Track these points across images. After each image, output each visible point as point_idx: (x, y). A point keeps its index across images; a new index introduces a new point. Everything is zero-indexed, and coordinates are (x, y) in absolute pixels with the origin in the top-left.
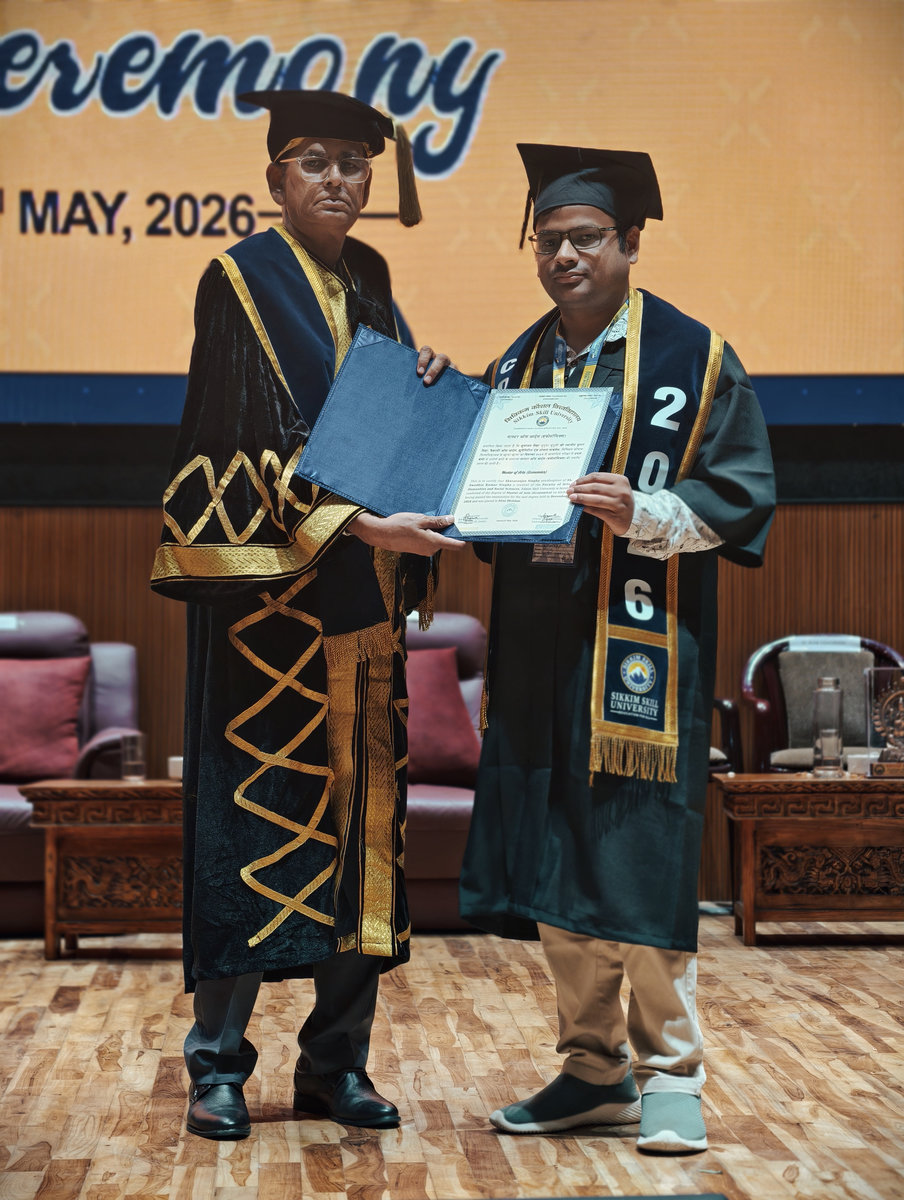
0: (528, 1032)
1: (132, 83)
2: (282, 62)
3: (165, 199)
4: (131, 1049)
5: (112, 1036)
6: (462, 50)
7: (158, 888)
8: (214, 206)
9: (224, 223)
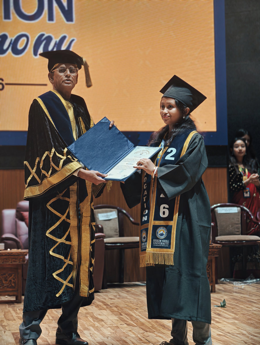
0: (114, 321)
2: (11, 40)
6: (64, 38)
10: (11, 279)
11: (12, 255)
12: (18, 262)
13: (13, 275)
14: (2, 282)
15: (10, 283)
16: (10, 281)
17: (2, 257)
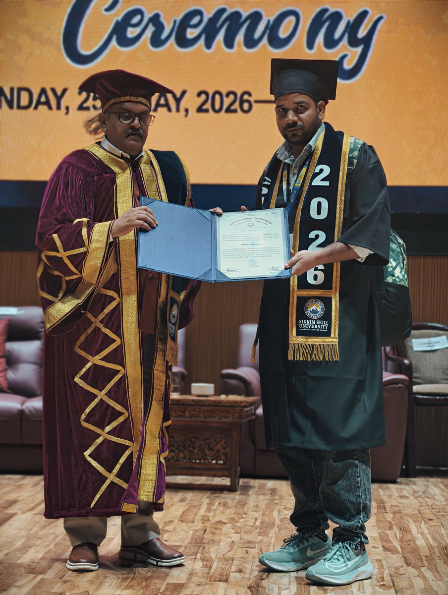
1: (191, 33)
2: (269, 21)
6: (364, 14)
7: (183, 452)
8: (232, 97)
9: (236, 106)
10: (219, 448)
11: (221, 406)
12: (231, 418)
13: (224, 440)
14: (205, 452)
15: (217, 455)
16: (218, 450)
17: (204, 408)
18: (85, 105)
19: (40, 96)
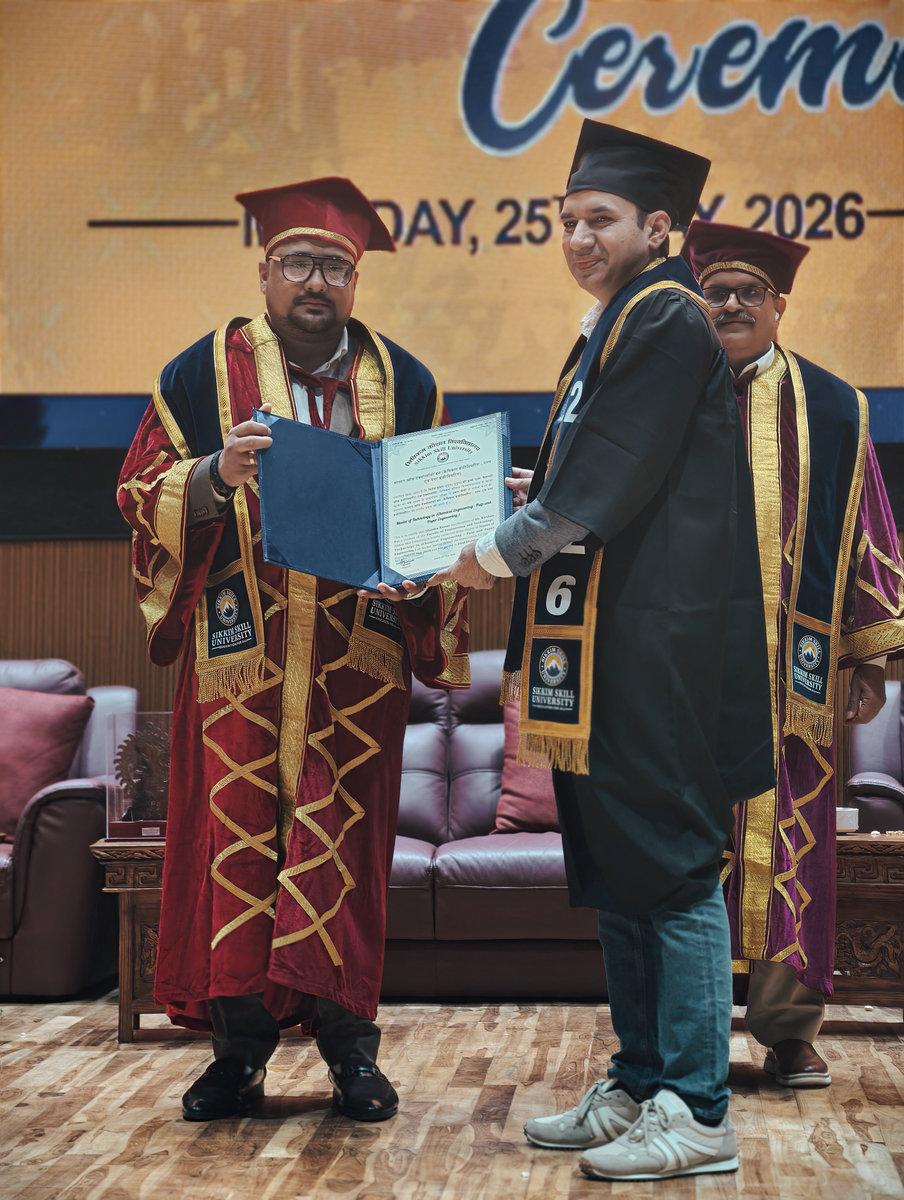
1: (731, 77)
3: (766, 200)
4: (849, 1142)
5: (817, 1126)
8: (820, 206)
9: (830, 224)
10: (883, 944)
11: (888, 854)
13: (893, 928)
14: (853, 952)
15: (879, 958)
17: (850, 858)
18: (511, 233)
19: (417, 218)
